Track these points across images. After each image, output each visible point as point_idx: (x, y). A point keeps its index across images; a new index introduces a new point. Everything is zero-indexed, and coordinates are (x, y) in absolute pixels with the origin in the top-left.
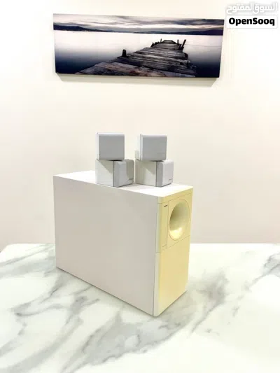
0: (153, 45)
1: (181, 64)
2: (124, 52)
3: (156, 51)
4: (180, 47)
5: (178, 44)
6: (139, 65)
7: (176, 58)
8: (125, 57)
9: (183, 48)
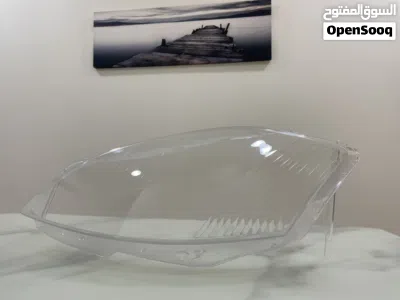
0: (194, 32)
1: (226, 48)
2: (164, 41)
3: (198, 38)
4: (223, 31)
5: (221, 28)
6: (179, 53)
7: (221, 42)
8: (165, 46)
9: (226, 32)
